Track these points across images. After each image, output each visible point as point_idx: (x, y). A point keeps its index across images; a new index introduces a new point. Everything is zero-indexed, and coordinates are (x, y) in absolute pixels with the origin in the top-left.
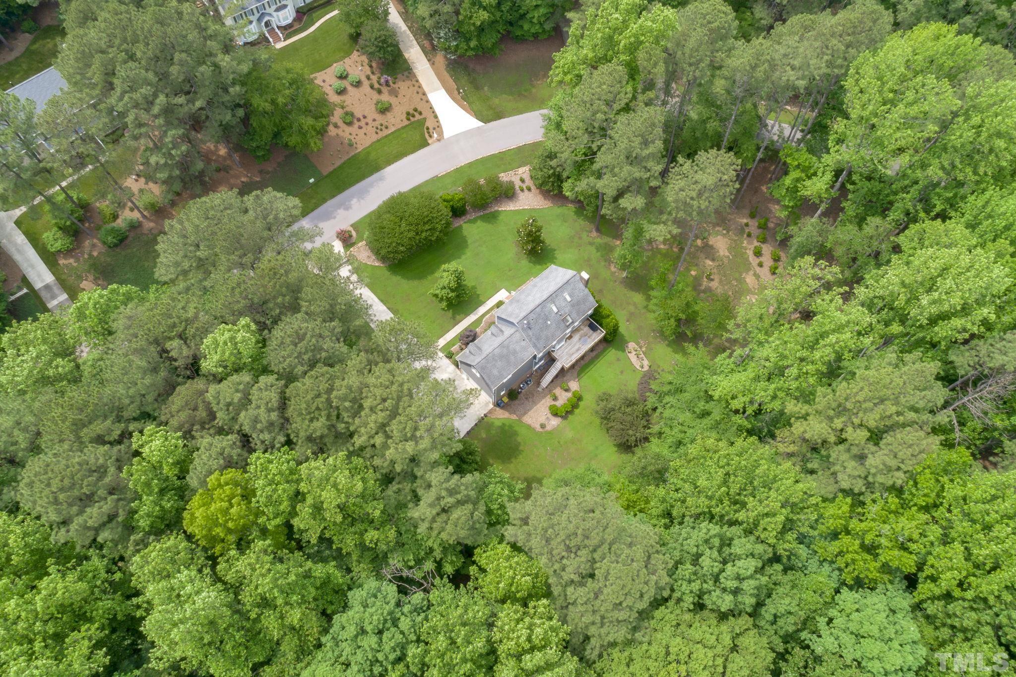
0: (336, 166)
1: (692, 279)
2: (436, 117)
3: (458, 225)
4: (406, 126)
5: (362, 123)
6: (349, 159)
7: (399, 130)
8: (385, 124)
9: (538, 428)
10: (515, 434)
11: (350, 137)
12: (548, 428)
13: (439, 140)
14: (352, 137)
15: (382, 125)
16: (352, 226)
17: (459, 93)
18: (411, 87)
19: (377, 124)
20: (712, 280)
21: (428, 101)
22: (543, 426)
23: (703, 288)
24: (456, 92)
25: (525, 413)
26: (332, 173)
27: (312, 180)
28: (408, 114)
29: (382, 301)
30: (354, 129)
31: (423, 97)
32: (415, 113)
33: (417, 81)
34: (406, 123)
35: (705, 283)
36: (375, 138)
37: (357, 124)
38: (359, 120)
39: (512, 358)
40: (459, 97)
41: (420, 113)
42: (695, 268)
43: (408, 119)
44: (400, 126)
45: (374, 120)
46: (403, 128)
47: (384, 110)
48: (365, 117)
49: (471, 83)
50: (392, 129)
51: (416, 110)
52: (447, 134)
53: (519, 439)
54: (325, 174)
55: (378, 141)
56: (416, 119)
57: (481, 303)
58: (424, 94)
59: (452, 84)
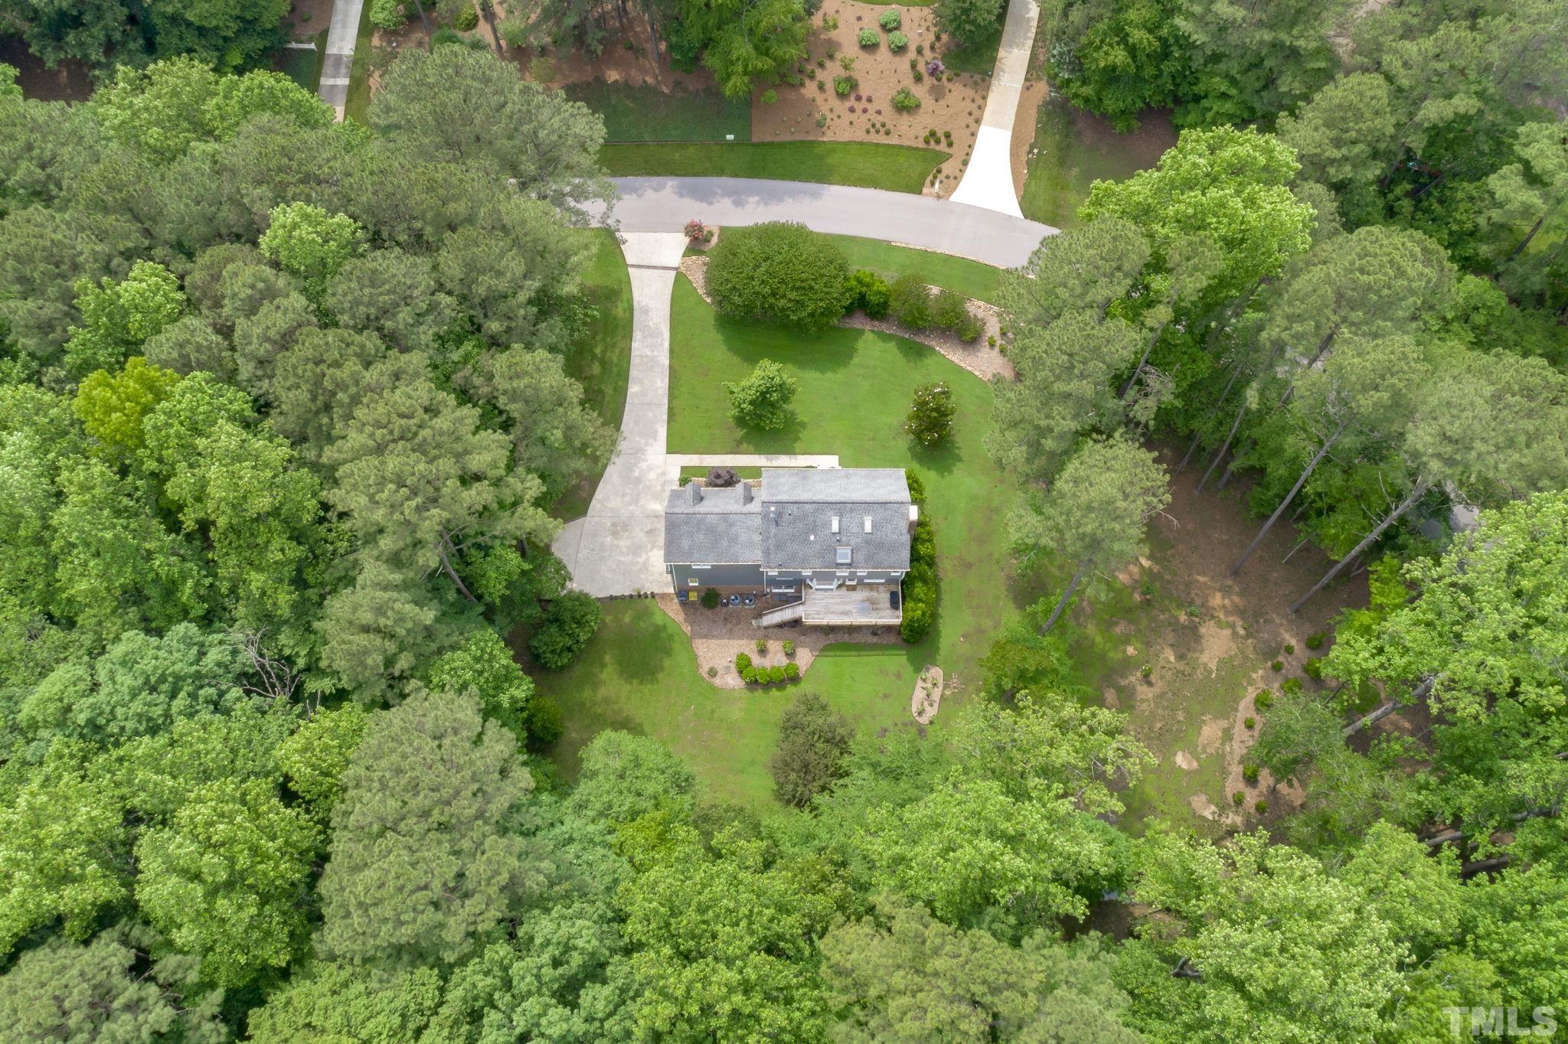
0: (778, 139)
1: (1120, 656)
2: (965, 163)
3: (860, 327)
4: (917, 149)
5: (859, 106)
6: (803, 142)
7: (901, 147)
8: (889, 126)
9: (704, 671)
10: (668, 652)
11: (827, 113)
12: (717, 681)
13: (939, 197)
14: (829, 116)
15: (883, 125)
16: (722, 229)
17: (1030, 152)
18: (968, 101)
19: (878, 120)
20: (1150, 684)
21: (973, 135)
22: (713, 673)
23: (1123, 683)
24: (1026, 148)
25: (705, 636)
26: (764, 144)
27: (730, 137)
28: (933, 134)
29: (672, 351)
30: (841, 107)
31: (973, 125)
32: (943, 139)
33: (984, 98)
34: (921, 144)
35: (1132, 679)
36: (859, 135)
37: (852, 102)
38: (859, 98)
39: (725, 543)
40: (1024, 158)
41: (950, 145)
42: (1139, 645)
43: (927, 142)
44: (906, 143)
45: (879, 112)
46: (910, 148)
47: (904, 106)
48: (869, 100)
49: (1060, 149)
50: (893, 140)
51: (948, 135)
52: (955, 197)
53: (667, 663)
54: (755, 140)
55: (861, 143)
56: (937, 148)
57: (790, 452)
58: (978, 121)
59: (1030, 133)
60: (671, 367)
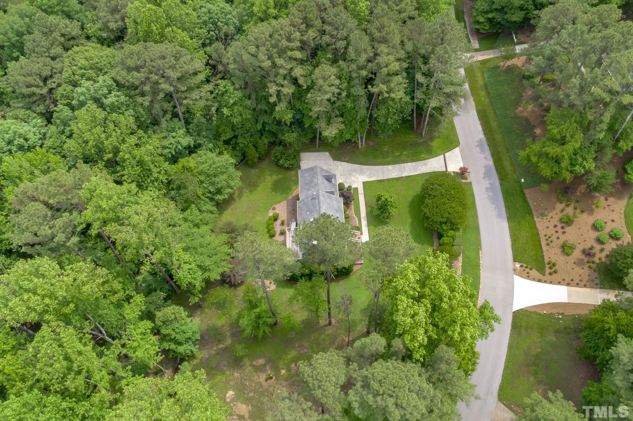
0: (529, 200)
1: (281, 367)
2: (540, 281)
3: (435, 245)
4: (543, 260)
5: (558, 228)
6: (531, 210)
7: (542, 252)
8: (551, 244)
9: (275, 206)
11: (550, 216)
12: (271, 211)
13: (515, 270)
14: (549, 217)
15: (551, 242)
16: (470, 183)
17: (559, 314)
18: (580, 278)
19: (554, 238)
21: (559, 283)
22: (274, 209)
24: (561, 312)
25: (287, 204)
26: (524, 194)
27: (523, 180)
28: (554, 265)
30: (555, 220)
31: (566, 282)
32: (552, 270)
33: (585, 286)
34: (546, 261)
36: (542, 233)
37: (559, 225)
38: (563, 228)
40: (554, 311)
41: (550, 274)
43: (549, 263)
44: (545, 254)
45: (558, 238)
46: (543, 257)
47: (566, 249)
48: (564, 233)
49: (565, 328)
50: (544, 247)
51: (555, 272)
52: (517, 278)
54: (525, 191)
55: (538, 234)
56: (547, 268)
58: (568, 284)
59: (570, 312)
60: (402, 177)
